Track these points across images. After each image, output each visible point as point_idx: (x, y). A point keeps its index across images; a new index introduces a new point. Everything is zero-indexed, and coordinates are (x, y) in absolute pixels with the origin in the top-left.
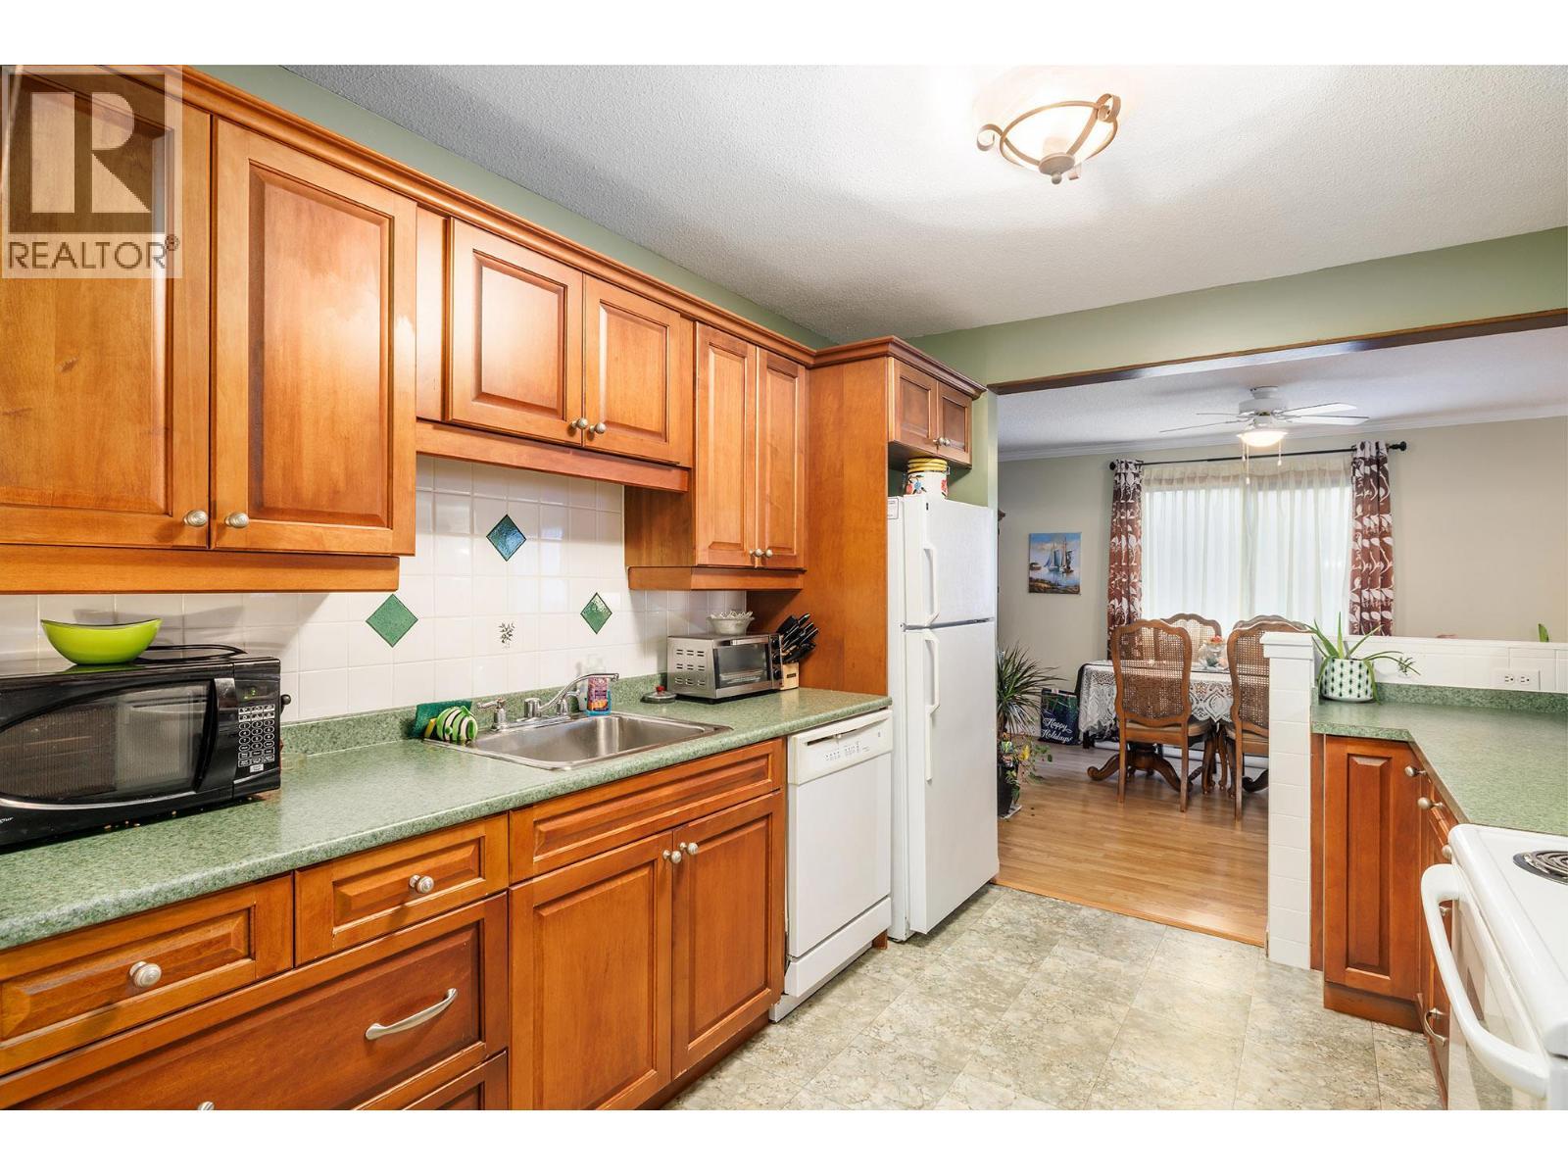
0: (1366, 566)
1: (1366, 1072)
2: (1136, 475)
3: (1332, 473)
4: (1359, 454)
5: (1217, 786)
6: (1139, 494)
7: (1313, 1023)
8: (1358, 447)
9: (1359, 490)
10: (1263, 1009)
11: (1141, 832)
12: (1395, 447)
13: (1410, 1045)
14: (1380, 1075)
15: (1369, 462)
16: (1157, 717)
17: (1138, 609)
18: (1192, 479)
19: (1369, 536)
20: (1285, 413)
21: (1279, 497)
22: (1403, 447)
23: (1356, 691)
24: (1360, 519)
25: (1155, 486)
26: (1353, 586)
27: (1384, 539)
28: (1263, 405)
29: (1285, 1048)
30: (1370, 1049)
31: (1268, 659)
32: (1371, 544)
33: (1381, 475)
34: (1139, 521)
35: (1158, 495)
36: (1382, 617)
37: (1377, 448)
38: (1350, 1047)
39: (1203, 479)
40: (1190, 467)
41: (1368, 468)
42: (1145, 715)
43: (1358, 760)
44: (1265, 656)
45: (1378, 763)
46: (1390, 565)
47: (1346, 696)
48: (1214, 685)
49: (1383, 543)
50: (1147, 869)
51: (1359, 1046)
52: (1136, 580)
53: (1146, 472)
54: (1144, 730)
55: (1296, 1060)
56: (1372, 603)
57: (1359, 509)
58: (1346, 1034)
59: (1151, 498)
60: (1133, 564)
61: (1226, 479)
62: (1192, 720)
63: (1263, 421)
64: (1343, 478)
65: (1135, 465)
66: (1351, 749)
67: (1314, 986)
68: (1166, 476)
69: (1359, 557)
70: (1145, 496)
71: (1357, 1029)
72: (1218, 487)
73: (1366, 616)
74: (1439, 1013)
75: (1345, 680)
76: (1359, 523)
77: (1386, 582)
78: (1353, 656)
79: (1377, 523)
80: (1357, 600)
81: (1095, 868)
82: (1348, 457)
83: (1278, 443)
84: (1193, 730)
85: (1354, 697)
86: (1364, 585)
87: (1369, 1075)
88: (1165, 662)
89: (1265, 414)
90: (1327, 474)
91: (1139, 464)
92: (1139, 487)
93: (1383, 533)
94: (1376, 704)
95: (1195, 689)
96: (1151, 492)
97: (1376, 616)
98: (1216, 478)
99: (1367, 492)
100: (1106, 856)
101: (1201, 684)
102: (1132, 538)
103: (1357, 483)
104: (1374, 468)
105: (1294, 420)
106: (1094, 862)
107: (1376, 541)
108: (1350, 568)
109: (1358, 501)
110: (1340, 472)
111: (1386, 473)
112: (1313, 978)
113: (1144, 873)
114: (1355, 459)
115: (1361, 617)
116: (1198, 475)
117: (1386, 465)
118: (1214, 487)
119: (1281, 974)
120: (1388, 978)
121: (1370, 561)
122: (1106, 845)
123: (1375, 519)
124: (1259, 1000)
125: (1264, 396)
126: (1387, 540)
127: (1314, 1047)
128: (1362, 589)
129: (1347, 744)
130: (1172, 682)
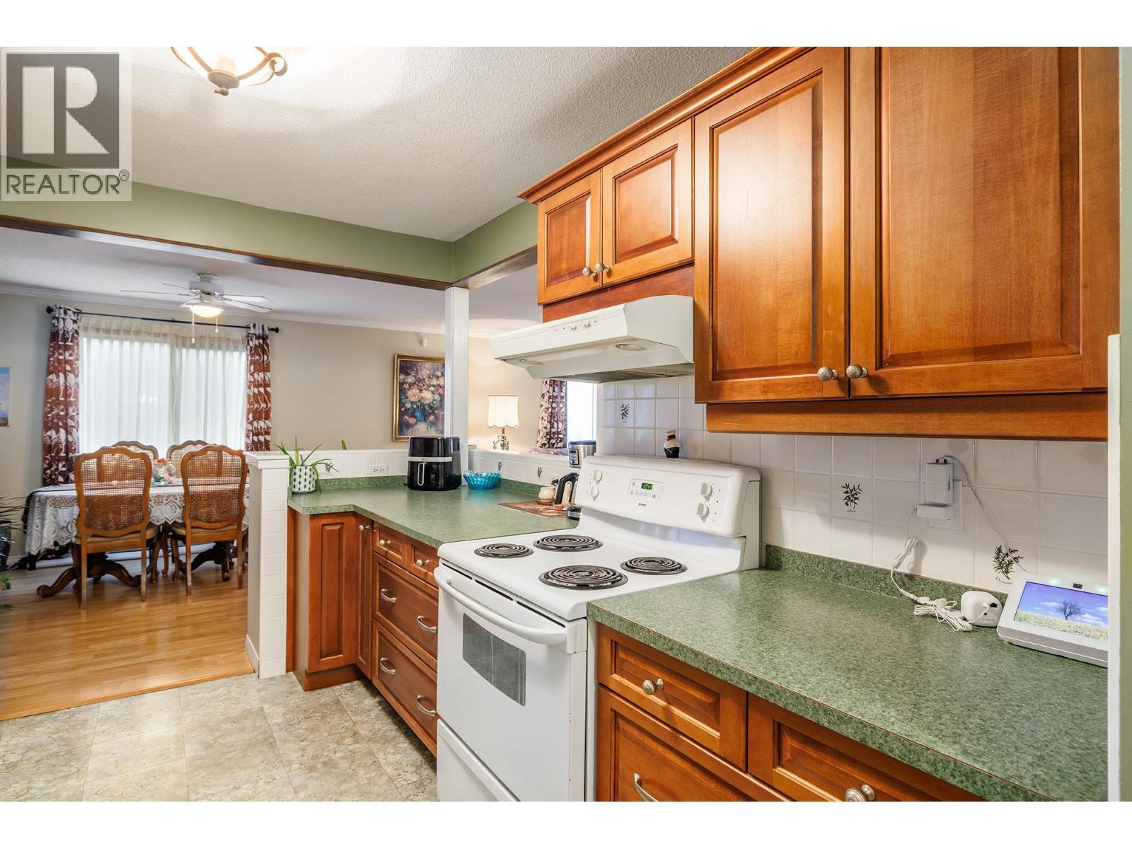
0: (256, 406)
1: (343, 715)
2: (75, 322)
3: (234, 341)
4: (252, 331)
5: (161, 575)
6: (77, 339)
7: (304, 704)
8: (251, 326)
9: (252, 355)
10: (274, 710)
11: (116, 627)
12: (272, 330)
13: (353, 689)
14: (349, 713)
15: (258, 337)
16: (118, 529)
17: (76, 439)
18: (128, 332)
19: (258, 385)
20: (224, 297)
21: (198, 353)
22: (277, 330)
23: (308, 486)
24: (252, 374)
25: (93, 333)
26: (248, 419)
27: (267, 388)
28: (208, 288)
29: (297, 726)
30: (337, 702)
31: (261, 470)
32: (259, 391)
33: (265, 347)
34: (77, 362)
35: (95, 342)
36: (265, 439)
37: (263, 329)
38: (328, 706)
39: (138, 333)
40: (126, 322)
41: (257, 341)
42: (106, 528)
43: (328, 528)
44: (259, 468)
45: (337, 527)
46: (269, 406)
47: (303, 490)
48: (169, 496)
49: (265, 391)
50: (139, 653)
51: (332, 703)
52: (74, 414)
53: (84, 320)
54: (104, 542)
55: (307, 729)
56: (259, 430)
57: (252, 367)
58: (322, 701)
59: (89, 343)
60: (72, 399)
61: (157, 335)
62: (151, 525)
63: (206, 299)
64: (240, 346)
65: (74, 313)
66: (324, 521)
67: (292, 683)
68: (103, 326)
69: (252, 400)
70: (83, 341)
71: (326, 695)
72: (150, 341)
73: (255, 438)
74: (386, 659)
75: (302, 480)
76: (252, 377)
77: (267, 417)
78: (306, 464)
79: (263, 377)
80: (250, 428)
81: (92, 669)
82: (244, 332)
83: (216, 317)
84: (150, 534)
85: (307, 490)
86: (254, 418)
87: (344, 716)
88: (127, 482)
89: (209, 294)
90: (231, 342)
91: (78, 312)
92: (77, 332)
93: (266, 385)
94: (318, 492)
95: (153, 500)
96: (89, 339)
97: (262, 438)
98: (149, 333)
99: (257, 357)
100: (96, 656)
101: (159, 496)
102: (71, 376)
103: (251, 350)
104: (261, 341)
105: (226, 302)
106: (90, 665)
107: (262, 390)
108: (246, 406)
109: (252, 362)
110: (239, 341)
111: (267, 346)
112: (289, 677)
113: (140, 657)
114: (249, 334)
115: (253, 440)
116: (133, 329)
117: (268, 341)
118: (147, 341)
119: (271, 684)
120: (342, 655)
121: (258, 403)
122: (90, 647)
123: (261, 374)
124: (268, 706)
125: (208, 280)
126: (268, 389)
127: (312, 717)
128: (254, 420)
129: (322, 518)
130: (132, 499)
